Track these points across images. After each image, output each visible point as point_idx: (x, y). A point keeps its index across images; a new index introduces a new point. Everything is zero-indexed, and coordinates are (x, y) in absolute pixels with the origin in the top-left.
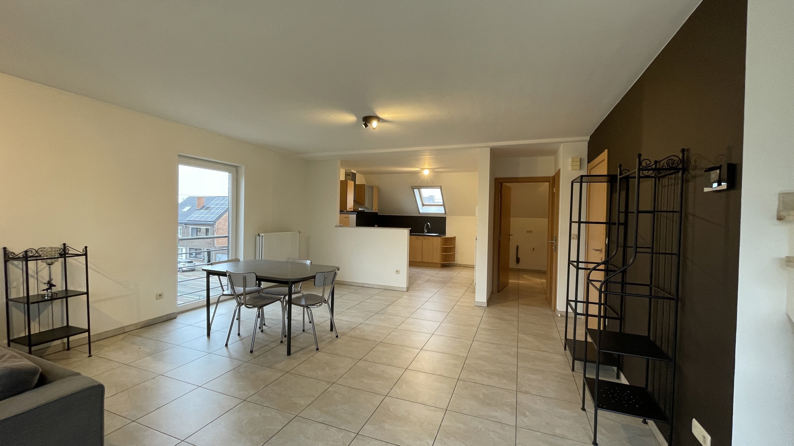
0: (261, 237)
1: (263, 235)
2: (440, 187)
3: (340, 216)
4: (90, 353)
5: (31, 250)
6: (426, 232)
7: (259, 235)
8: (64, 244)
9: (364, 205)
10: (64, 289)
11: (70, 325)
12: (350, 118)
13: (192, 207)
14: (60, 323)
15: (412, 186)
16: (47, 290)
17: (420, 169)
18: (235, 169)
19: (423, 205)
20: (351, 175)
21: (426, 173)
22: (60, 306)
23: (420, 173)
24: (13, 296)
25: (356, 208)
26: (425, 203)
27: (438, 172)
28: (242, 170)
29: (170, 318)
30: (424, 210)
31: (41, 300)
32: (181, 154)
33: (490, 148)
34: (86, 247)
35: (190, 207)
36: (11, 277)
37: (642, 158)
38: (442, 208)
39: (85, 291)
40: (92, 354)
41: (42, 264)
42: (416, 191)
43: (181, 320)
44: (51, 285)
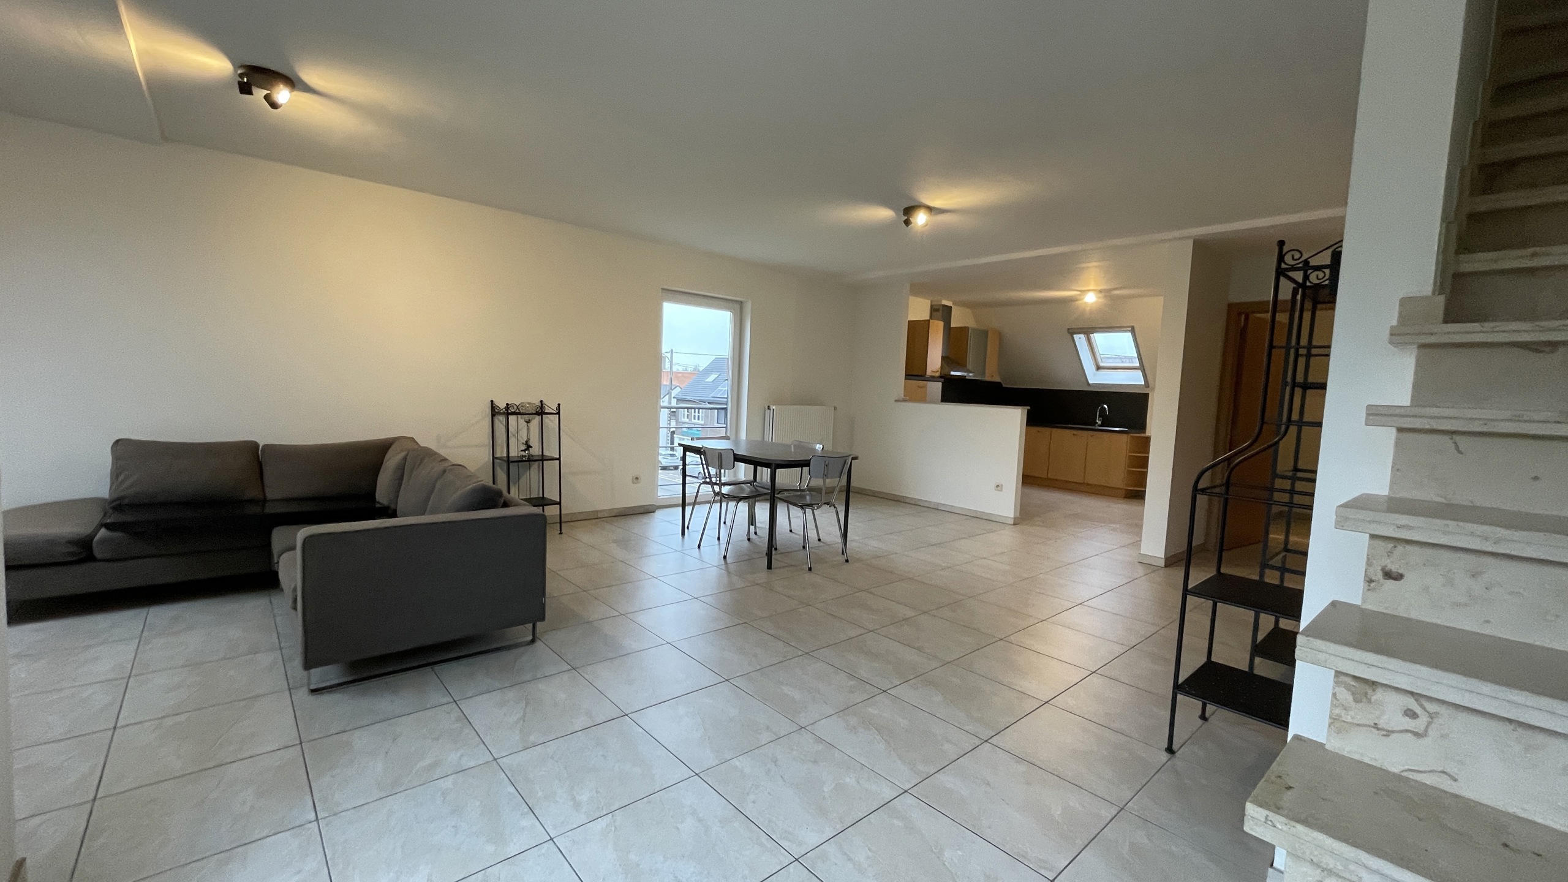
0: (772, 410)
1: (774, 408)
2: (1130, 329)
3: (905, 382)
4: (561, 530)
5: (513, 405)
6: (1100, 423)
7: (769, 408)
8: (541, 401)
9: (966, 366)
10: (541, 454)
11: (545, 496)
12: (884, 214)
13: (720, 375)
14: (537, 493)
15: (1068, 329)
16: (525, 450)
17: (1079, 293)
18: (737, 306)
19: (1098, 368)
20: (941, 311)
21: (1091, 299)
22: (537, 472)
23: (1077, 300)
24: (498, 455)
25: (945, 372)
26: (1102, 365)
27: (1119, 297)
28: (748, 308)
29: (647, 511)
30: (1096, 378)
31: (519, 461)
32: (665, 287)
33: (1192, 240)
34: (559, 405)
35: (717, 375)
36: (497, 434)
37: (1285, 249)
38: (1139, 373)
39: (558, 457)
40: (562, 532)
41: (522, 421)
42: (1080, 339)
43: (659, 514)
44: (529, 447)
